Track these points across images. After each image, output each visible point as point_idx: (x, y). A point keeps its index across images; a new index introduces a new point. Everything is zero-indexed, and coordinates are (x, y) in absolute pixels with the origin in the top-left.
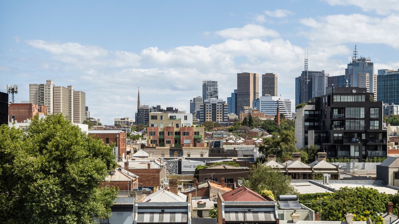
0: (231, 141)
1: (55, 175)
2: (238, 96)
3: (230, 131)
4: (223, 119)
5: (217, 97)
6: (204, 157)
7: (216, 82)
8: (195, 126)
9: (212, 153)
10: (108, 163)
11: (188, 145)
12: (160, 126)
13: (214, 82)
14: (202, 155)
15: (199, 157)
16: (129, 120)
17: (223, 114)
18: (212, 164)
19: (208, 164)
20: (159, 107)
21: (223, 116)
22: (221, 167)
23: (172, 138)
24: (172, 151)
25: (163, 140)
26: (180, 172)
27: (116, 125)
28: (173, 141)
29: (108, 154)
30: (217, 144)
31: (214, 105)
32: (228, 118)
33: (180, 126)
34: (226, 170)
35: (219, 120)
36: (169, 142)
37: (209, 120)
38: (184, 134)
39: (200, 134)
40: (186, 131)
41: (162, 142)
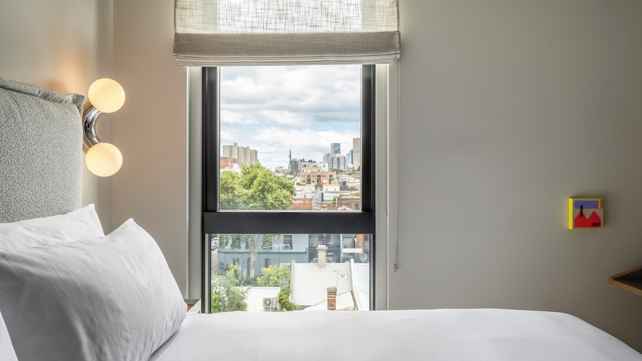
0: (351, 181)
1: (260, 201)
2: (353, 153)
3: (350, 174)
4: (345, 167)
5: (340, 153)
6: (337, 191)
7: (339, 144)
8: (330, 171)
9: (341, 189)
10: (292, 192)
11: (326, 184)
12: (308, 171)
13: (338, 144)
14: (335, 190)
15: (333, 191)
16: (284, 168)
17: (345, 164)
18: (343, 195)
19: (341, 195)
20: (303, 159)
21: (345, 165)
22: (350, 197)
23: (315, 179)
24: (316, 187)
25: (310, 180)
26: (323, 200)
27: (276, 171)
28: (316, 181)
29: (291, 187)
30: (344, 183)
31: (339, 159)
32: (348, 167)
33: (320, 171)
34: (353, 199)
35: (342, 168)
36: (313, 182)
37: (335, 168)
38: (323, 176)
39: (333, 176)
40: (325, 175)
41: (309, 181)
